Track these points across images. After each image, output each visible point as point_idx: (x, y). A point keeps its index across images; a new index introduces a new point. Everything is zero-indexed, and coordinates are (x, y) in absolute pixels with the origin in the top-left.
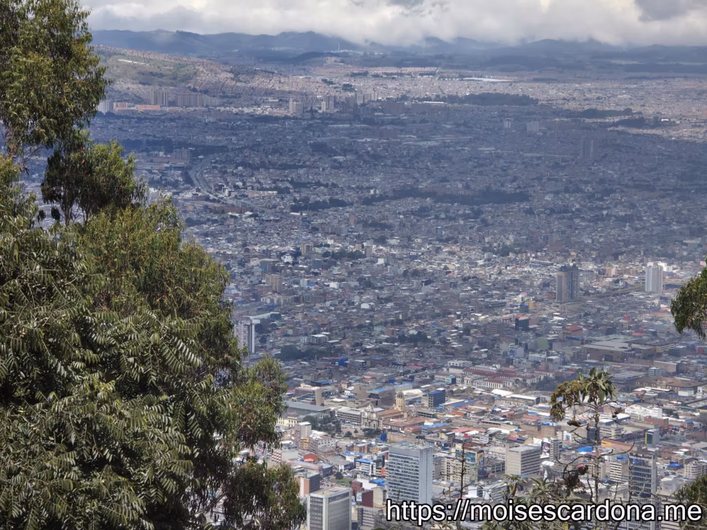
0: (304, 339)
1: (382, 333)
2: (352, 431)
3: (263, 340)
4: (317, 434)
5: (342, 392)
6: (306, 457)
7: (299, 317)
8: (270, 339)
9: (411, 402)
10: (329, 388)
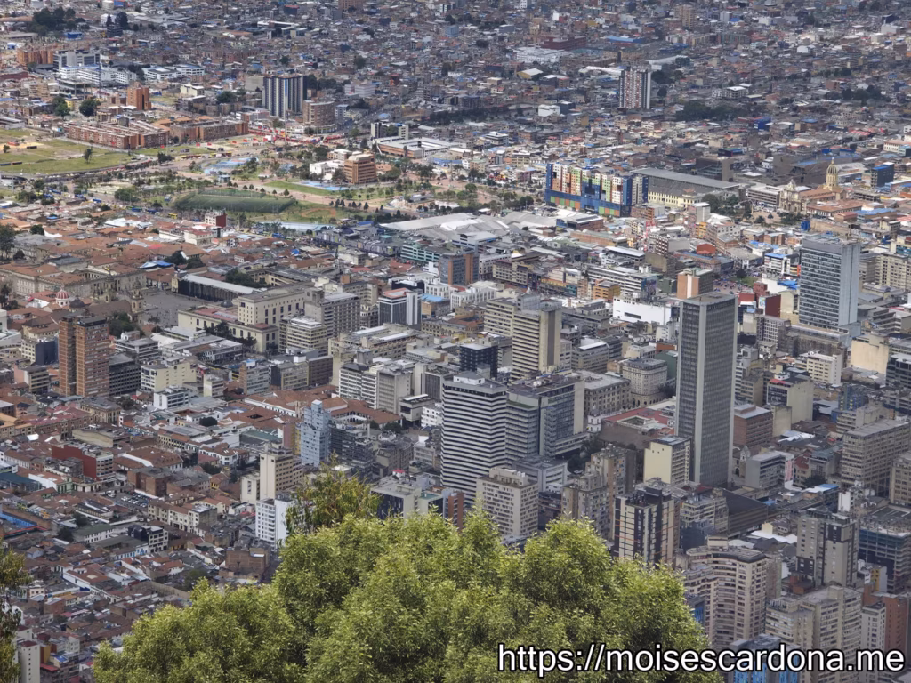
0: (717, 93)
1: (822, 86)
2: (765, 215)
3: (663, 93)
4: (717, 219)
5: (758, 163)
6: (700, 248)
7: (714, 63)
8: (672, 90)
9: (848, 180)
10: (741, 158)
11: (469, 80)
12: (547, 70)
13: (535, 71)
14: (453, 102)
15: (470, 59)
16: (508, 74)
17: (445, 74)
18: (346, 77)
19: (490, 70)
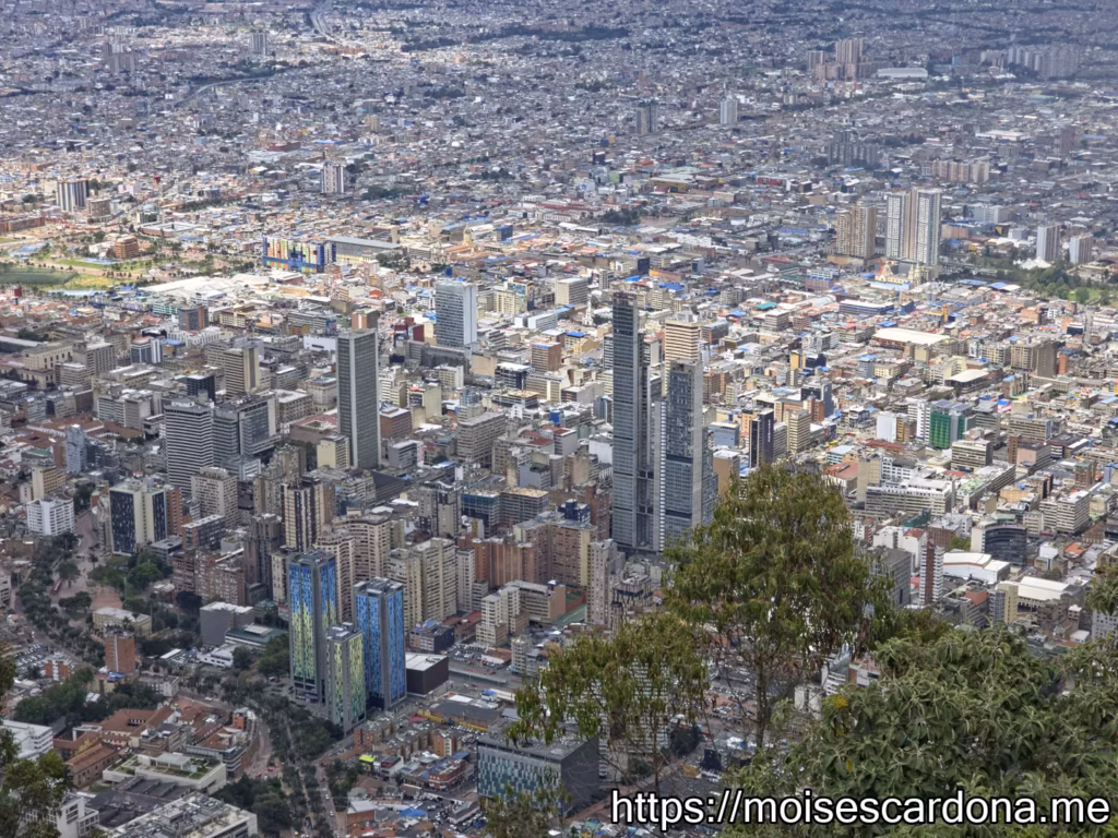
0: (392, 178)
1: (467, 170)
2: (421, 267)
3: (353, 180)
4: (384, 271)
5: (418, 228)
6: (372, 293)
7: (392, 156)
8: (361, 179)
9: (482, 237)
10: (406, 225)
11: (212, 177)
12: (270, 167)
13: (262, 169)
14: (200, 194)
15: (214, 161)
16: (240, 171)
17: (195, 173)
18: (121, 179)
19: (228, 169)
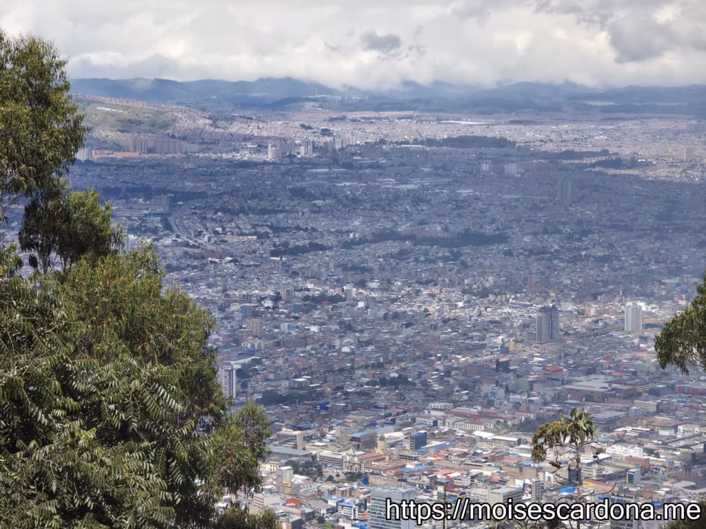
0: (285, 384)
1: (363, 376)
2: (334, 475)
3: (244, 385)
4: (299, 479)
5: (323, 436)
6: (288, 501)
7: (280, 362)
8: (252, 383)
10: (310, 432)
